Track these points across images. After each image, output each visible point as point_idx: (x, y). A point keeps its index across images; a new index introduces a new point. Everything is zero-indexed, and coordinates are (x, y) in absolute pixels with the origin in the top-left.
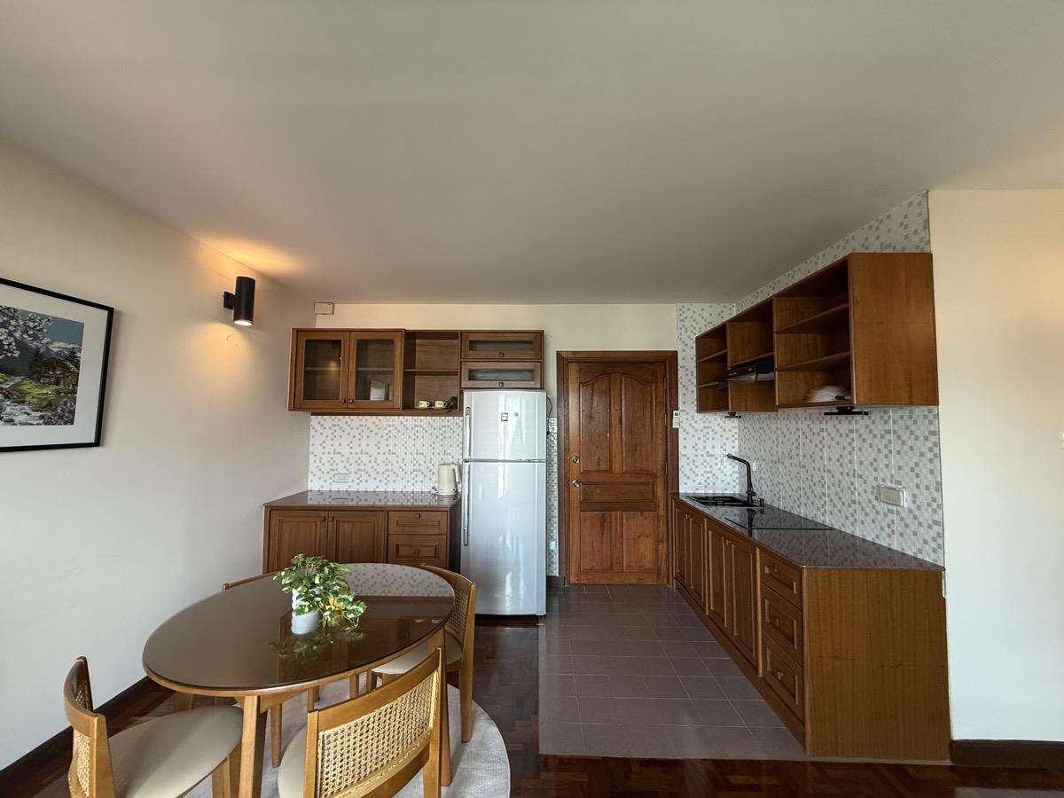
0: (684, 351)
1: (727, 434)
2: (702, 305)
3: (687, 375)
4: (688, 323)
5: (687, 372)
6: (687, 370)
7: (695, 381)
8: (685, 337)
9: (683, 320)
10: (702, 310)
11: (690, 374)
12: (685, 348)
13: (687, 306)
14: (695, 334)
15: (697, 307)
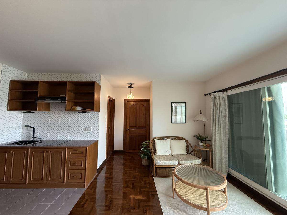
0: (4, 84)
1: (19, 119)
2: (15, 69)
3: (4, 95)
4: (7, 74)
5: (4, 94)
6: (4, 92)
7: (7, 98)
8: (5, 79)
9: (5, 72)
10: (14, 70)
11: (5, 95)
12: (4, 83)
13: (7, 66)
14: (10, 79)
15: (12, 69)
